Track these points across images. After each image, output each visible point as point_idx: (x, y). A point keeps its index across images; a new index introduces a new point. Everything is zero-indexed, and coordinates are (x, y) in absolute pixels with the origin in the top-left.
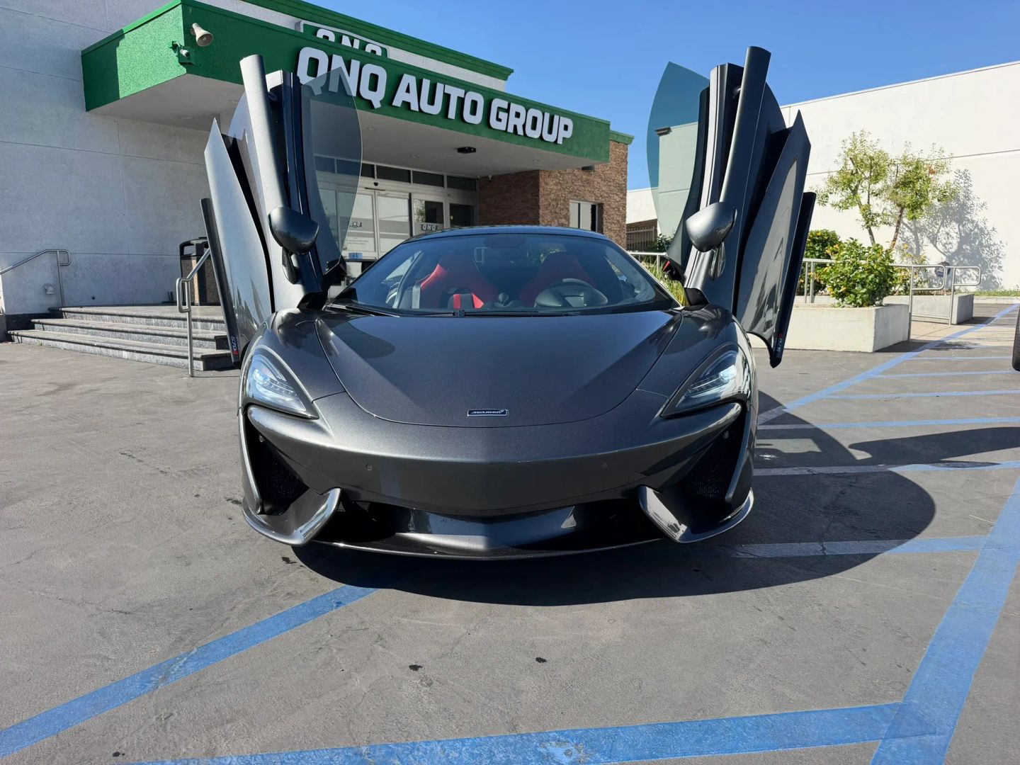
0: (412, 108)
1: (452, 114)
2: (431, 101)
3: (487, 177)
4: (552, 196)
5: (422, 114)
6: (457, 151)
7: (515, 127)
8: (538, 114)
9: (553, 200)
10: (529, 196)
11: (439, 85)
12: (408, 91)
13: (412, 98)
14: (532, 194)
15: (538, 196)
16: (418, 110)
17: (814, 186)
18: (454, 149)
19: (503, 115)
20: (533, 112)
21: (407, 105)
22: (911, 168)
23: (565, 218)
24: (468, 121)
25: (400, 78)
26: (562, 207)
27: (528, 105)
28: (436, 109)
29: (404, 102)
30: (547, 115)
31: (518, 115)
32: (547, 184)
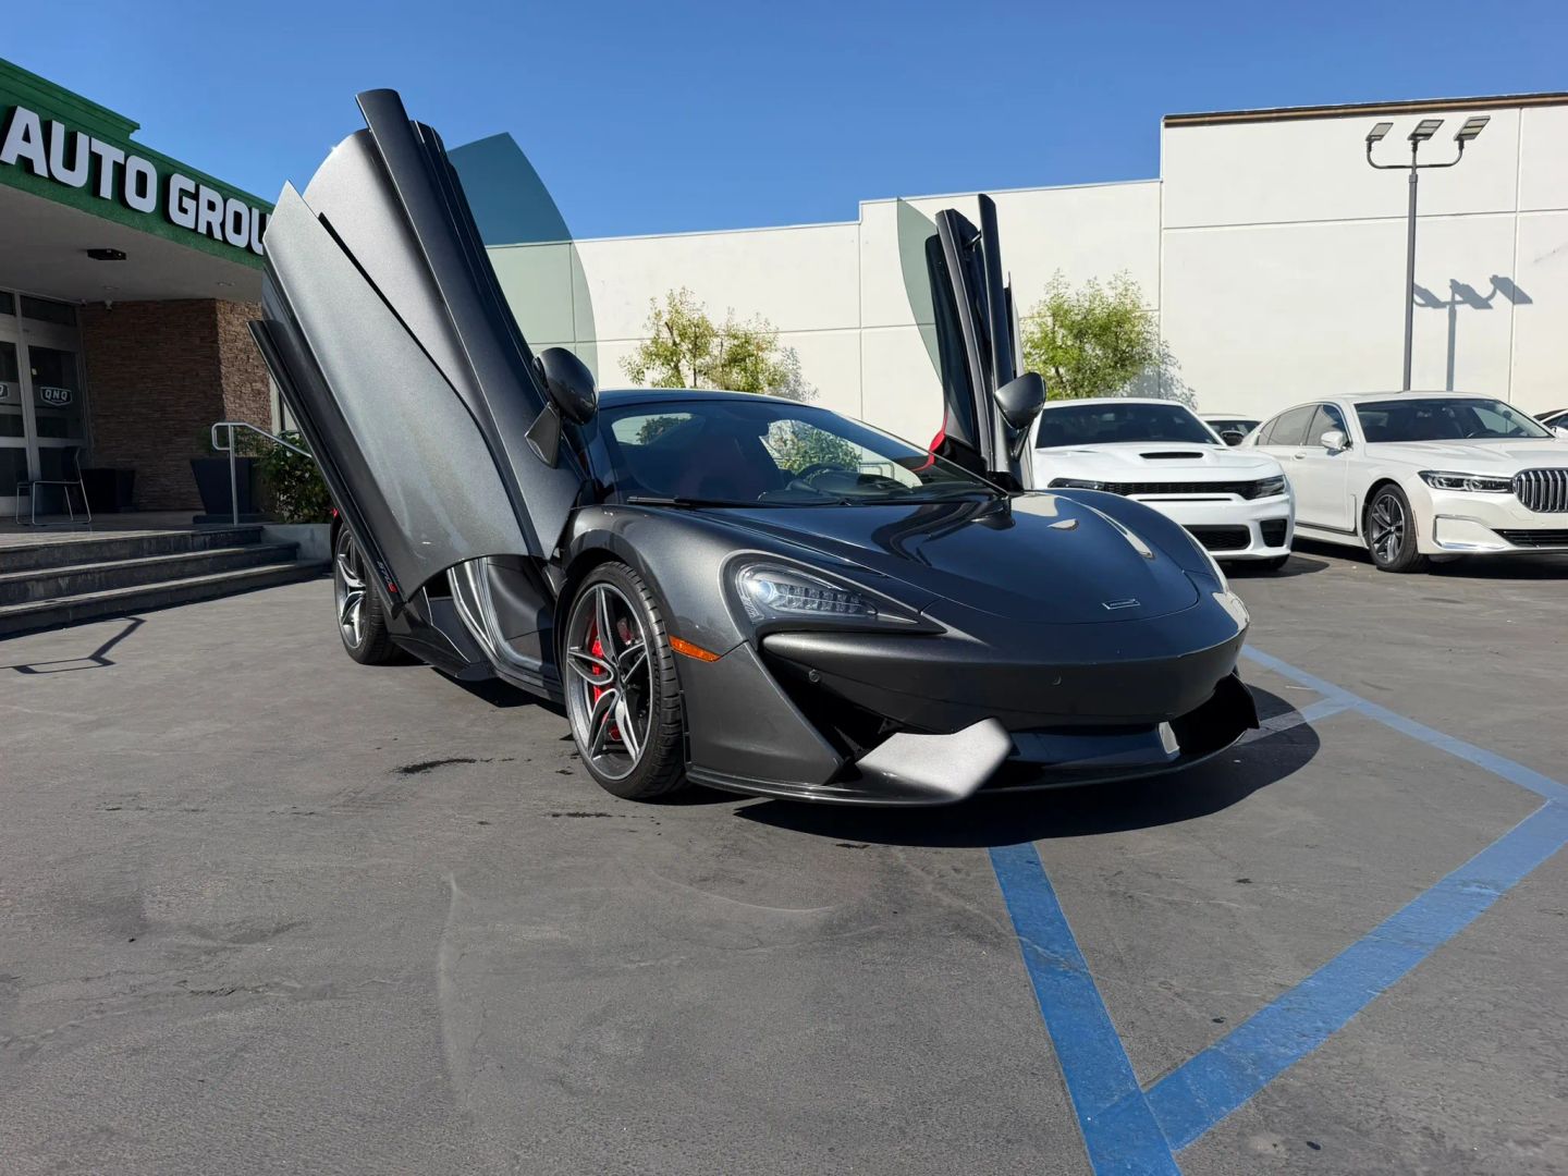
0: (37, 171)
1: (106, 190)
2: (70, 163)
3: (103, 304)
4: (240, 345)
5: (54, 185)
6: (86, 254)
7: (209, 225)
8: (242, 208)
9: (241, 350)
10: (197, 342)
11: (80, 135)
12: (27, 138)
13: (35, 151)
14: (202, 339)
15: (216, 341)
16: (46, 175)
17: (627, 356)
18: (84, 250)
19: (188, 203)
20: (235, 205)
21: (26, 164)
22: (736, 342)
23: (262, 381)
24: (134, 206)
25: (11, 113)
26: (256, 363)
27: (228, 192)
28: (78, 178)
29: (20, 157)
30: (256, 212)
31: (211, 206)
32: (229, 323)
